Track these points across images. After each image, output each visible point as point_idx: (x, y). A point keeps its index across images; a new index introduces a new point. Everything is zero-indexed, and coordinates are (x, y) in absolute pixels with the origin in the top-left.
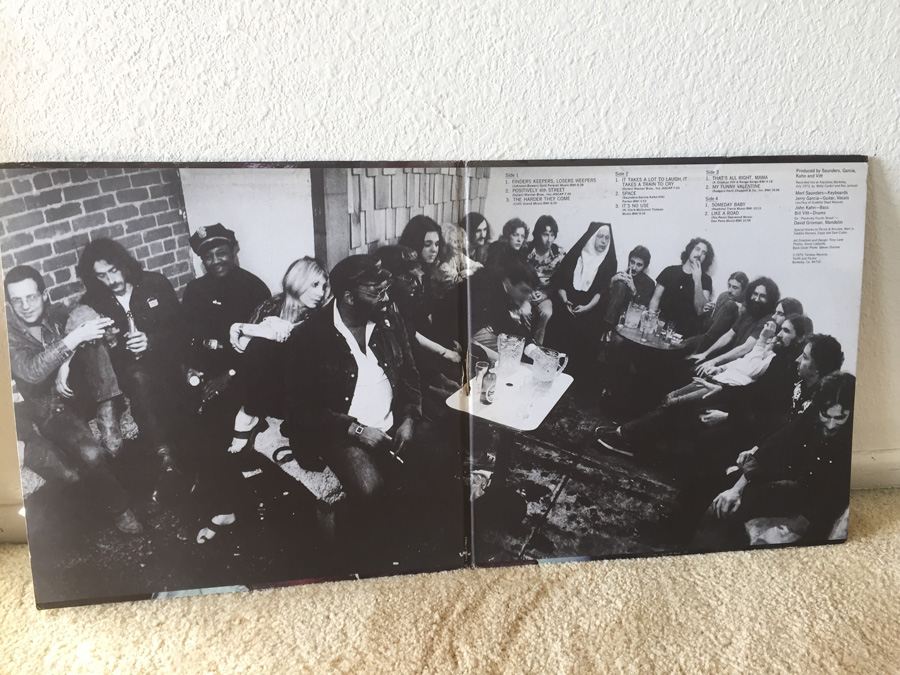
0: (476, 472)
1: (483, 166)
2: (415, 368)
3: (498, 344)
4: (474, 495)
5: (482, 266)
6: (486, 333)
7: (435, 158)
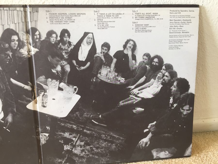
0: (42, 134)
1: (35, 7)
3: (48, 83)
4: (42, 143)
5: (38, 50)
6: (42, 78)
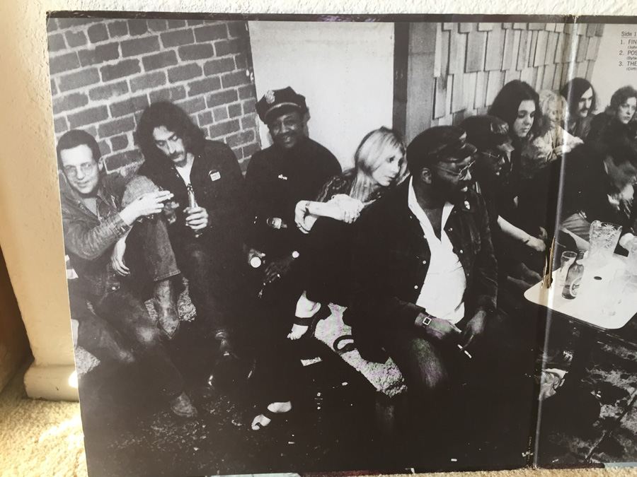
0: (549, 370)
1: (595, 23)
2: (493, 256)
3: (591, 232)
5: (581, 141)
6: (578, 219)
7: (540, 11)
